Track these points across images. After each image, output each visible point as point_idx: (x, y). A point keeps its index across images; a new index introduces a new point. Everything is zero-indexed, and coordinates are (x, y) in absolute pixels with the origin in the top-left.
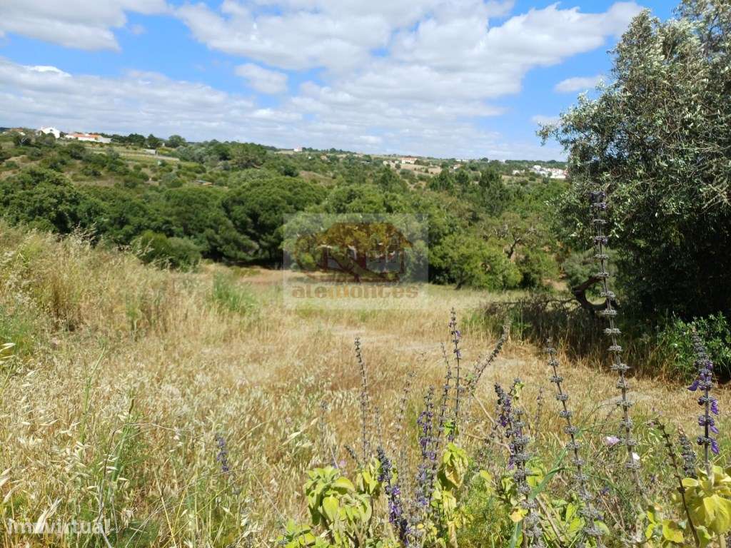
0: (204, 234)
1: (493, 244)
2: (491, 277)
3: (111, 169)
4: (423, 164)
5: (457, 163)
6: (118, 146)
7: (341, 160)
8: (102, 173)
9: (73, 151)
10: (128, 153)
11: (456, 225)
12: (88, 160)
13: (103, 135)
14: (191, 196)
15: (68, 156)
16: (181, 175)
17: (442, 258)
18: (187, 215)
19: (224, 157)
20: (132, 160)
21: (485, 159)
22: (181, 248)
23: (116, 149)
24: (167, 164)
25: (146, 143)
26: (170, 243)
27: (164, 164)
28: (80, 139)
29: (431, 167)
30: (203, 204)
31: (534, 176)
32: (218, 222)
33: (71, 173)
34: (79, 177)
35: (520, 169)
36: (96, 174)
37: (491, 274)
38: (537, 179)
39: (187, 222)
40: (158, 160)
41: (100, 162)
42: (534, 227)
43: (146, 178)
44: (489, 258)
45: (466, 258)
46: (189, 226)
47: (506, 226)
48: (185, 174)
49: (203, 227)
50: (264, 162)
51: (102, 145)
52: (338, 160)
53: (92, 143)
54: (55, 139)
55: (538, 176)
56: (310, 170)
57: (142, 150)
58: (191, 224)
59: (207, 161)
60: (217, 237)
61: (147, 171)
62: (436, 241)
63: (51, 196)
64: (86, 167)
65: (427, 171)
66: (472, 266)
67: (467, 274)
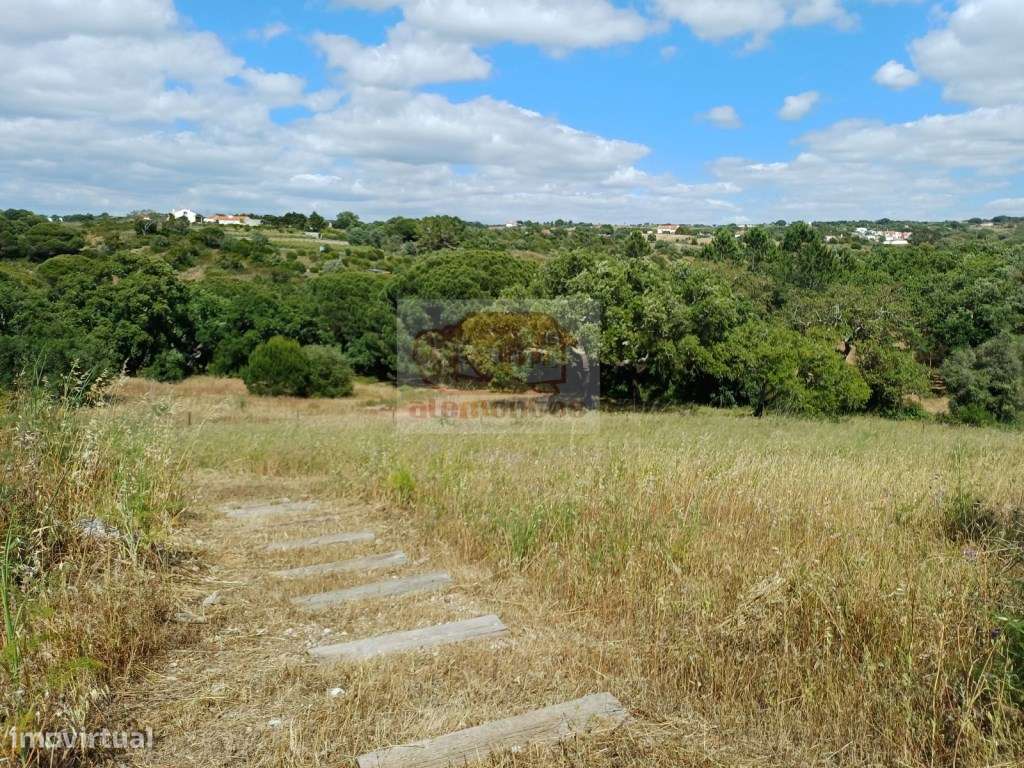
0: (362, 340)
1: (817, 338)
2: (816, 393)
3: (256, 259)
4: (689, 233)
5: (740, 229)
6: (269, 228)
7: (570, 234)
8: (244, 264)
9: (208, 237)
10: (281, 237)
11: (748, 311)
12: (227, 249)
13: (252, 216)
14: (345, 286)
15: (203, 245)
16: (350, 264)
17: (730, 362)
18: (339, 314)
19: (409, 236)
20: (286, 247)
21: (782, 223)
22: (322, 360)
23: (265, 232)
24: (332, 250)
25: (308, 224)
26: (305, 354)
27: (327, 250)
28: (221, 222)
29: (701, 237)
30: (362, 296)
31: (859, 243)
32: (381, 321)
33: (205, 266)
34: (214, 271)
35: (837, 233)
36: (236, 267)
37: (816, 389)
38: (863, 246)
39: (341, 323)
40: (320, 244)
41: (243, 250)
42: (885, 309)
43: (303, 269)
44: (812, 361)
45: (771, 363)
46: (344, 329)
47: (837, 307)
48: (354, 262)
49: (361, 330)
50: (462, 240)
51: (247, 228)
52: (565, 234)
53: (235, 226)
54: (188, 223)
55: (865, 242)
56: (526, 249)
57: (299, 233)
58: (346, 326)
59: (385, 243)
60: (381, 343)
61: (304, 260)
62: (717, 335)
63: (140, 292)
64: (224, 257)
65: (694, 243)
66: (782, 375)
67: (773, 389)
